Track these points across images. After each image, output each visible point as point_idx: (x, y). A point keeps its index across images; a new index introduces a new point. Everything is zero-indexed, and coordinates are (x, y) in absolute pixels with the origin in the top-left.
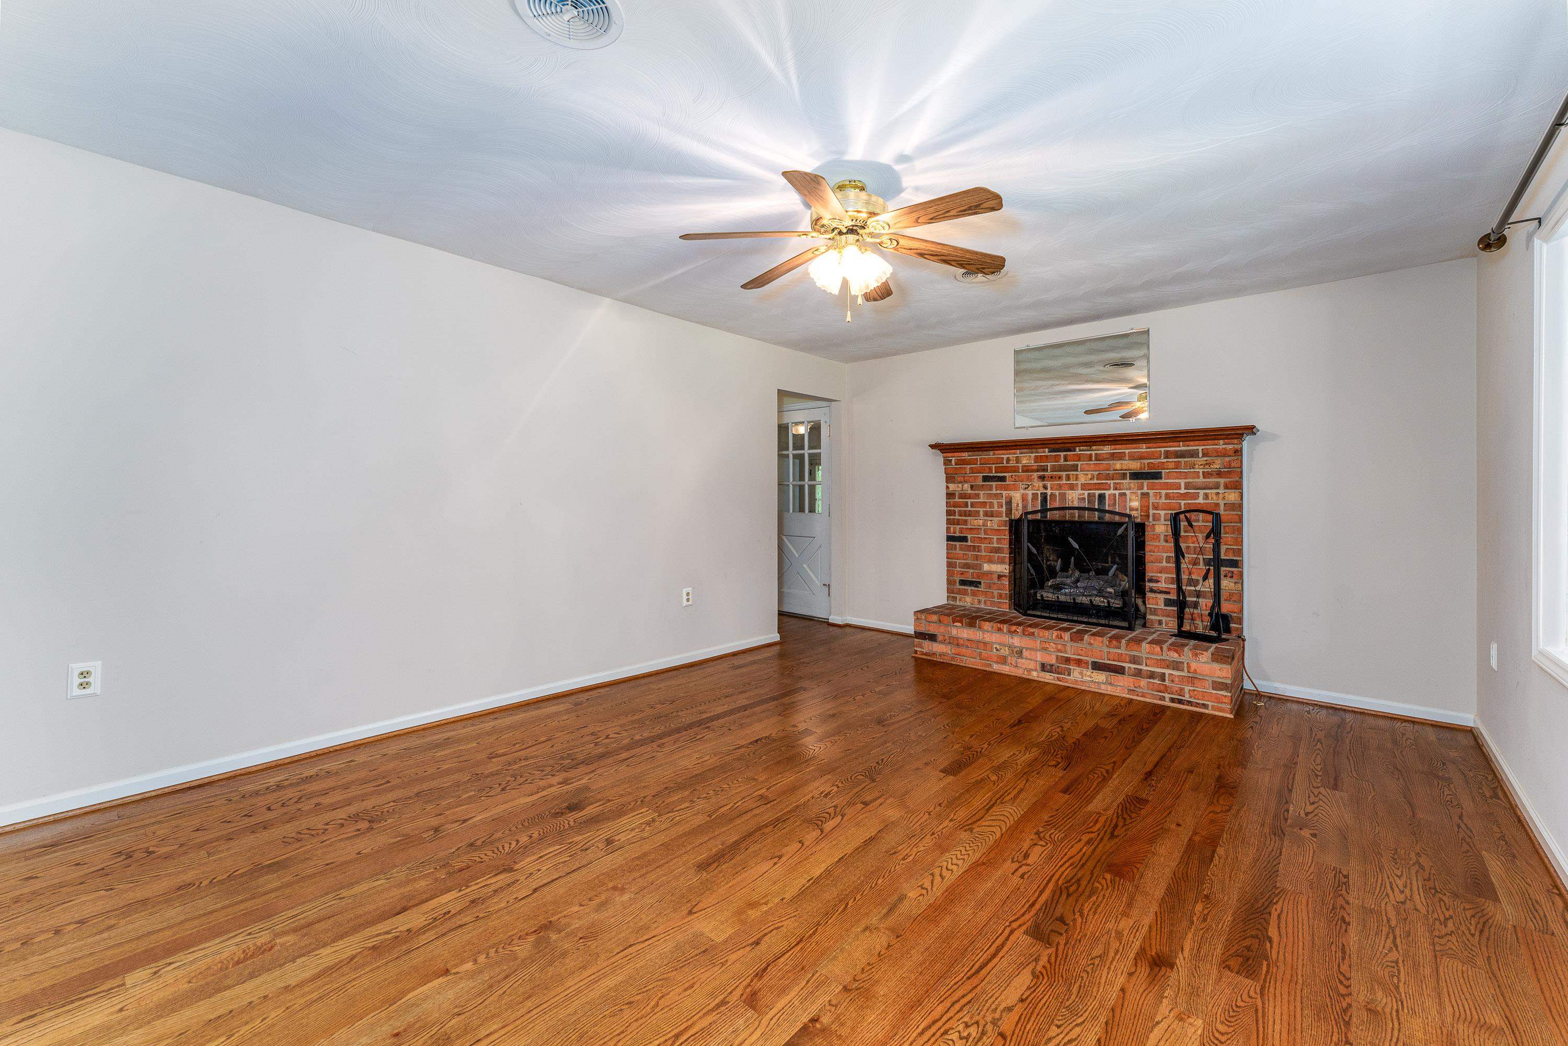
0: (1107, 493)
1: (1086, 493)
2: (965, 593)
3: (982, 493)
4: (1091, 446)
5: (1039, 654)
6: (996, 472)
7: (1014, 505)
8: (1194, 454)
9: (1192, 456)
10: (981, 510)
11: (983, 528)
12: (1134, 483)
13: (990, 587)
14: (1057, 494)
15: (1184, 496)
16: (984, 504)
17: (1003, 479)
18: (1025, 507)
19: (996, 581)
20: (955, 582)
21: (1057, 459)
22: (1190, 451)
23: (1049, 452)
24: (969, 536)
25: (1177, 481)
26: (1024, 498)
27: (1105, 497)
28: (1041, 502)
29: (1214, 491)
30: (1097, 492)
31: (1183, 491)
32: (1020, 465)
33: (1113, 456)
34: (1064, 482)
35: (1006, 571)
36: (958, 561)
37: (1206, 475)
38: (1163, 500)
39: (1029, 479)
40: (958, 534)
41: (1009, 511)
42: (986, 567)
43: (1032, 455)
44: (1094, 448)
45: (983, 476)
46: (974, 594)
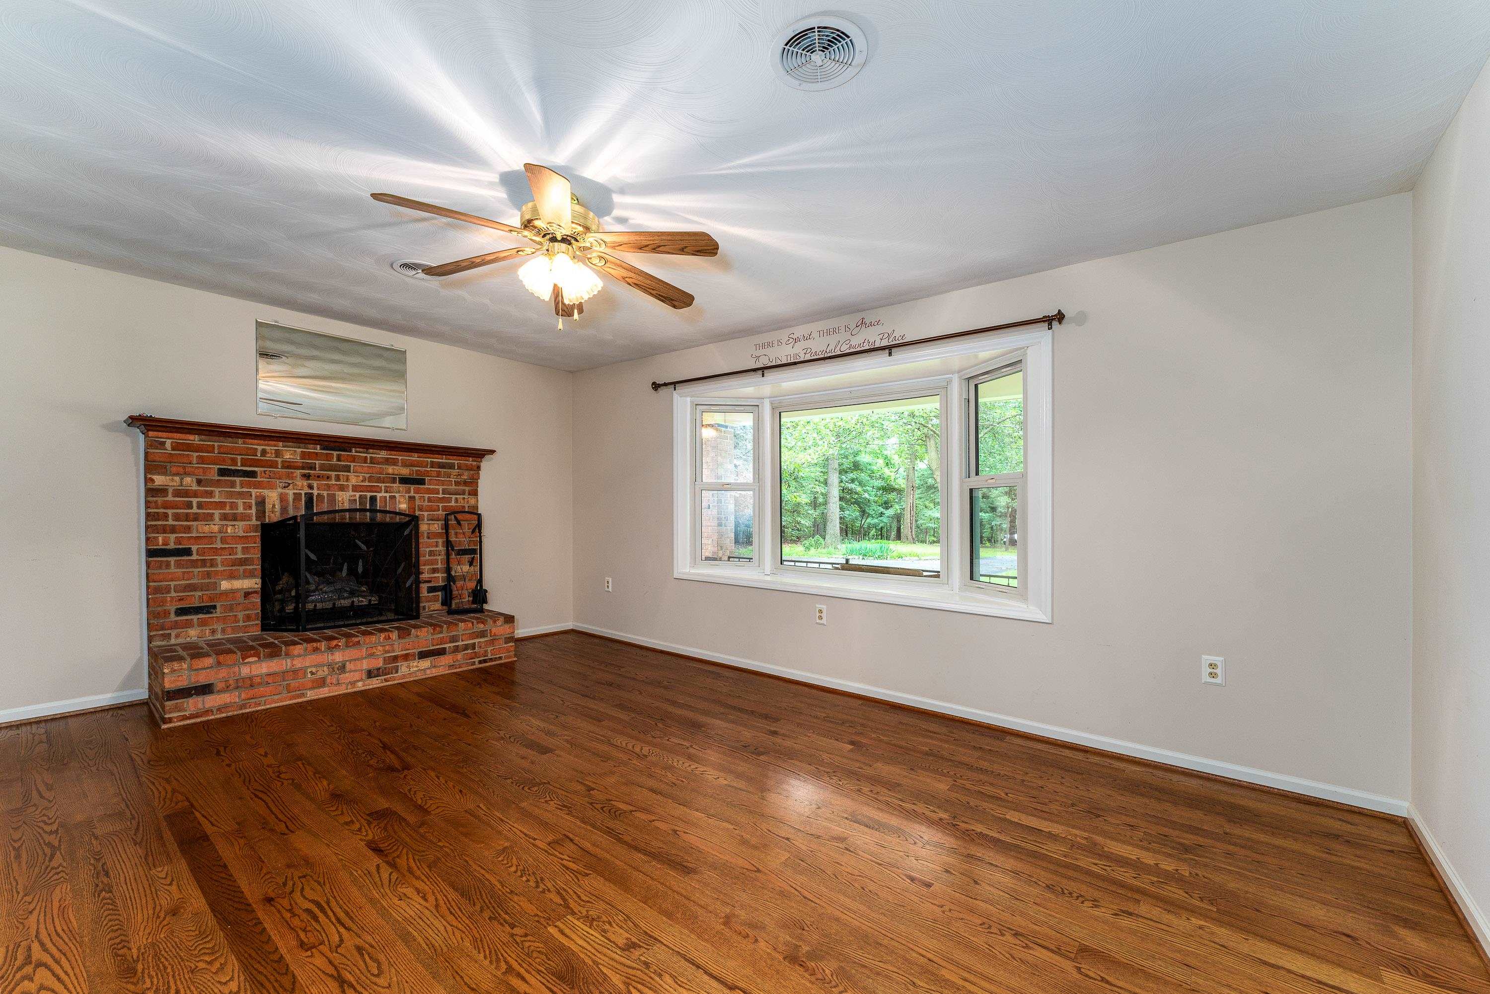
0: (379, 495)
1: (358, 494)
2: (189, 625)
3: (217, 491)
4: (367, 449)
5: (365, 662)
6: (242, 465)
7: (268, 507)
8: (451, 466)
9: (450, 468)
10: (217, 513)
11: (219, 536)
12: (403, 487)
13: (231, 610)
14: (325, 495)
15: (442, 500)
16: (221, 505)
17: (253, 474)
18: (284, 509)
19: (242, 600)
20: (167, 613)
21: (329, 457)
22: (449, 463)
23: (321, 449)
24: (194, 548)
25: (437, 487)
26: (283, 498)
27: (376, 500)
28: (306, 503)
29: (462, 496)
30: (369, 494)
31: (441, 496)
32: (279, 460)
33: (387, 461)
34: (334, 482)
35: (256, 586)
36: (172, 584)
37: (457, 483)
38: (426, 503)
39: (290, 476)
40: (172, 546)
41: (261, 513)
42: (225, 585)
43: (299, 450)
44: (371, 451)
45: (219, 470)
46: (203, 623)
